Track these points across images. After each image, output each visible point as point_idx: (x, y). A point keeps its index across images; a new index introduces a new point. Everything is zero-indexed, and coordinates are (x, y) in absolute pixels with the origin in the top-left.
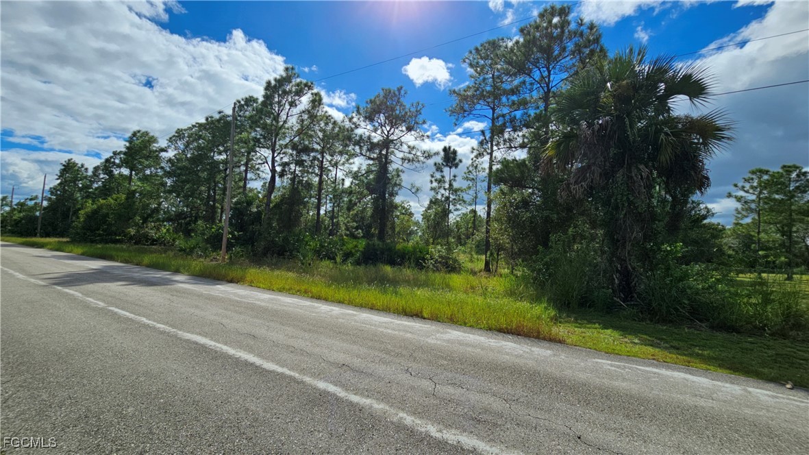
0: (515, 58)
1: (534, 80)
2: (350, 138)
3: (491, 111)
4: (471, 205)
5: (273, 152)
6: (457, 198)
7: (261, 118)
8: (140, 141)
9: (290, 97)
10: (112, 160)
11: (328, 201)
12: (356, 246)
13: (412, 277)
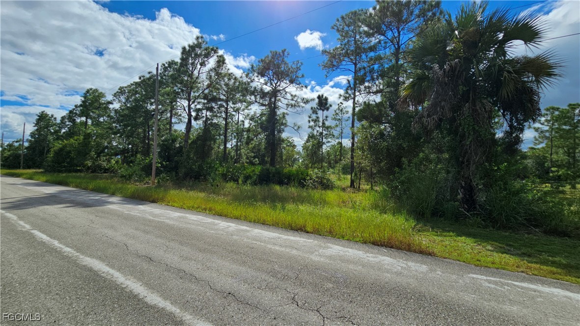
0: (372, 21)
1: (388, 39)
2: (246, 89)
3: (354, 65)
4: (338, 138)
5: (189, 101)
6: (328, 133)
7: (179, 76)
8: (92, 96)
9: (200, 59)
10: (75, 111)
11: (233, 138)
12: (254, 171)
13: (296, 194)
